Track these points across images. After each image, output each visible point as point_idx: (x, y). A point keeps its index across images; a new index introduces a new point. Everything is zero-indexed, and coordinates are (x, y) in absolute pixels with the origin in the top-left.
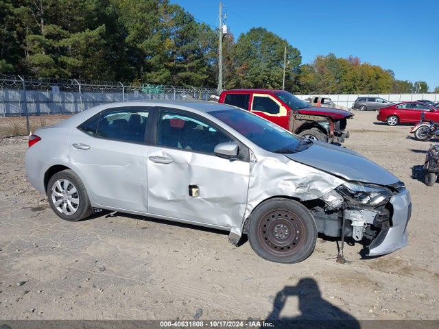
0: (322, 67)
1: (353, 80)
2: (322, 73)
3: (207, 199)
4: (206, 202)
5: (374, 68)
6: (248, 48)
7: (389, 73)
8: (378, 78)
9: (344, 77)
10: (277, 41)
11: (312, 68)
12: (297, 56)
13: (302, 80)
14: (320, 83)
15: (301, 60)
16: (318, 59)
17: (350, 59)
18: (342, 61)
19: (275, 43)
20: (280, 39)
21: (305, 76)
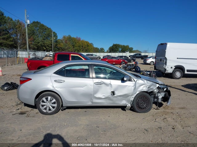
0: (66, 41)
1: (79, 46)
2: (66, 43)
3: (118, 96)
4: (118, 97)
5: (87, 42)
6: (33, 30)
7: (91, 44)
8: (88, 46)
9: (75, 45)
10: (47, 28)
11: (62, 41)
12: (55, 35)
13: (59, 46)
14: (66, 47)
15: (57, 37)
16: (64, 37)
17: (77, 38)
18: (74, 38)
19: (46, 29)
20: (48, 27)
21: (59, 44)
